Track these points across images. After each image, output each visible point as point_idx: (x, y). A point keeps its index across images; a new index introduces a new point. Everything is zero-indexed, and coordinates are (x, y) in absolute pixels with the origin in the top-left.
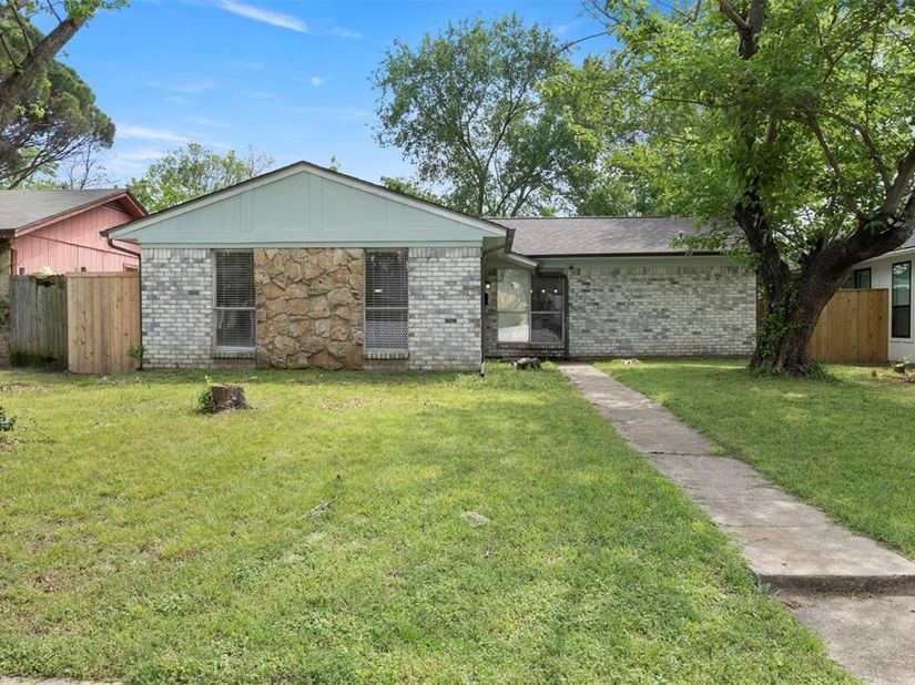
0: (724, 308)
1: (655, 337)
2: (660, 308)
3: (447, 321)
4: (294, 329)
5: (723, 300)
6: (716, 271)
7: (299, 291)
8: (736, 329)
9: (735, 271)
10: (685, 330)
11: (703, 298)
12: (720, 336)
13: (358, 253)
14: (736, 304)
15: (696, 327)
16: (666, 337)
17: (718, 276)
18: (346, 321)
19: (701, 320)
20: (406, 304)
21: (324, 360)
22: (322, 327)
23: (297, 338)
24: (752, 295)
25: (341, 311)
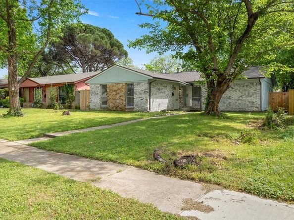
0: (249, 96)
1: (226, 105)
2: (228, 96)
3: (141, 100)
4: (114, 102)
5: (249, 93)
6: (246, 84)
7: (114, 93)
8: (253, 103)
9: (253, 84)
10: (236, 103)
11: (242, 93)
12: (247, 105)
13: (124, 84)
14: (253, 95)
15: (240, 102)
16: (230, 105)
17: (247, 86)
18: (122, 100)
19: (241, 100)
20: (133, 96)
21: (118, 109)
22: (118, 101)
23: (114, 104)
24: (258, 92)
25: (121, 98)
